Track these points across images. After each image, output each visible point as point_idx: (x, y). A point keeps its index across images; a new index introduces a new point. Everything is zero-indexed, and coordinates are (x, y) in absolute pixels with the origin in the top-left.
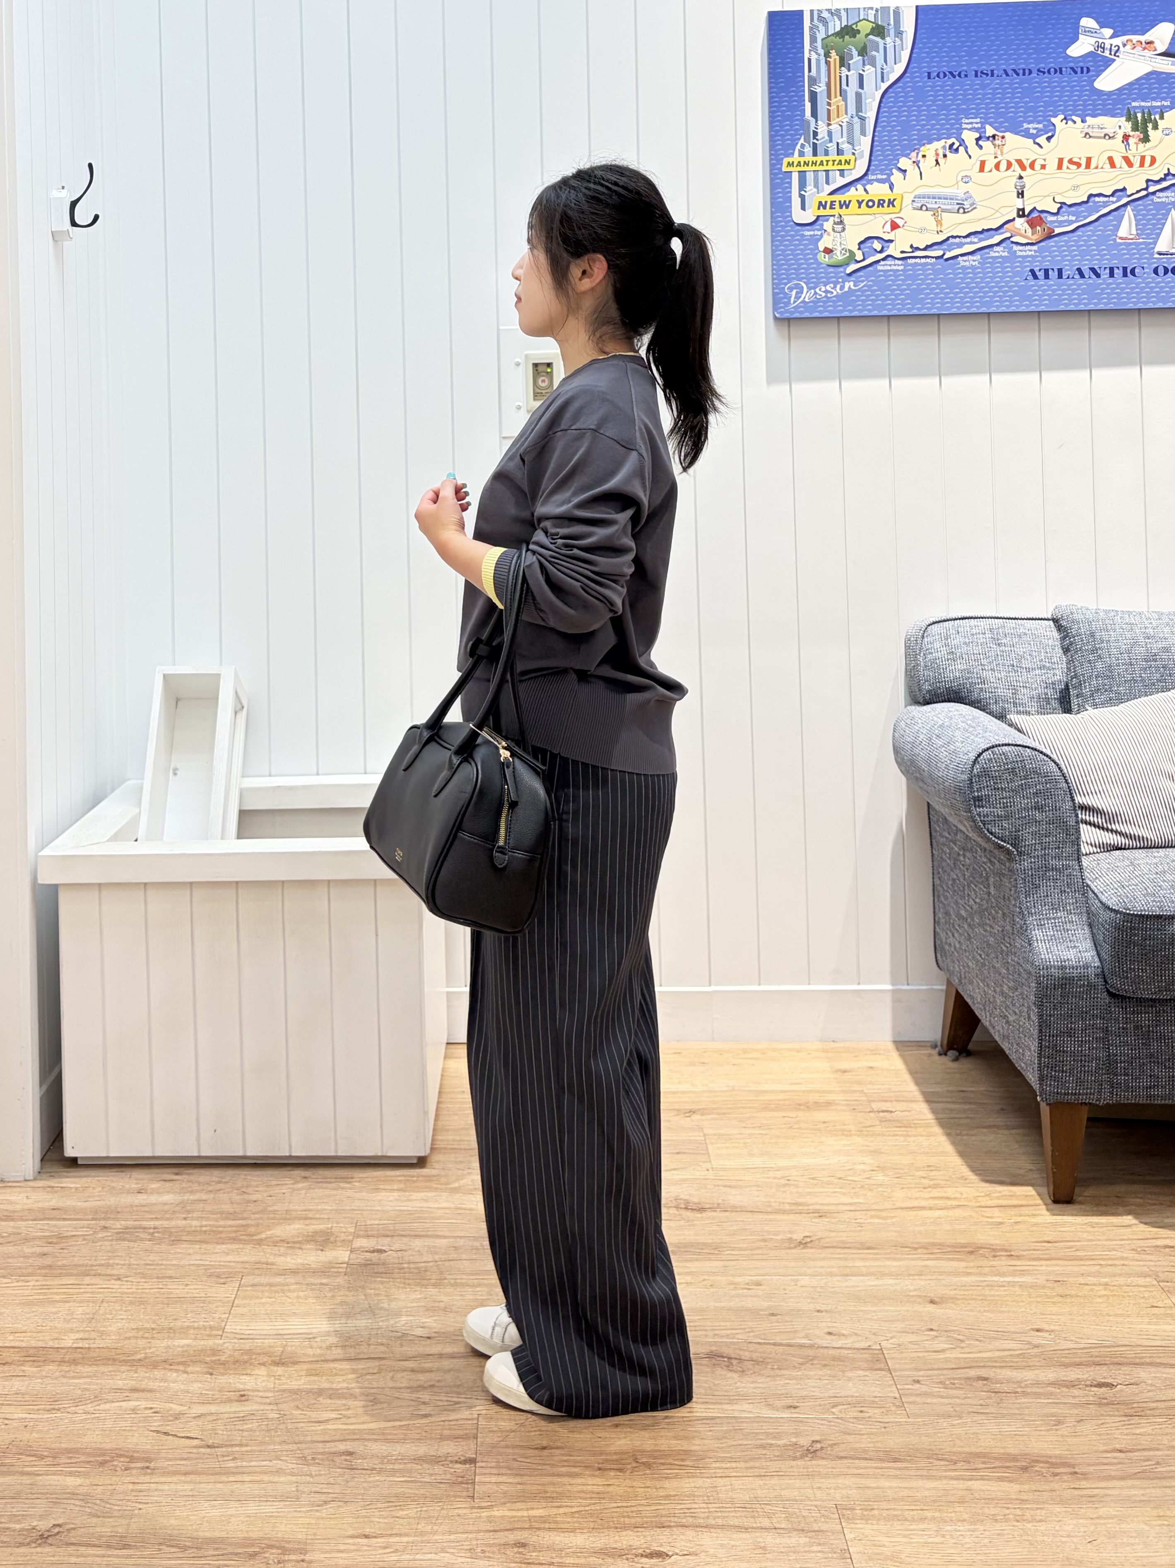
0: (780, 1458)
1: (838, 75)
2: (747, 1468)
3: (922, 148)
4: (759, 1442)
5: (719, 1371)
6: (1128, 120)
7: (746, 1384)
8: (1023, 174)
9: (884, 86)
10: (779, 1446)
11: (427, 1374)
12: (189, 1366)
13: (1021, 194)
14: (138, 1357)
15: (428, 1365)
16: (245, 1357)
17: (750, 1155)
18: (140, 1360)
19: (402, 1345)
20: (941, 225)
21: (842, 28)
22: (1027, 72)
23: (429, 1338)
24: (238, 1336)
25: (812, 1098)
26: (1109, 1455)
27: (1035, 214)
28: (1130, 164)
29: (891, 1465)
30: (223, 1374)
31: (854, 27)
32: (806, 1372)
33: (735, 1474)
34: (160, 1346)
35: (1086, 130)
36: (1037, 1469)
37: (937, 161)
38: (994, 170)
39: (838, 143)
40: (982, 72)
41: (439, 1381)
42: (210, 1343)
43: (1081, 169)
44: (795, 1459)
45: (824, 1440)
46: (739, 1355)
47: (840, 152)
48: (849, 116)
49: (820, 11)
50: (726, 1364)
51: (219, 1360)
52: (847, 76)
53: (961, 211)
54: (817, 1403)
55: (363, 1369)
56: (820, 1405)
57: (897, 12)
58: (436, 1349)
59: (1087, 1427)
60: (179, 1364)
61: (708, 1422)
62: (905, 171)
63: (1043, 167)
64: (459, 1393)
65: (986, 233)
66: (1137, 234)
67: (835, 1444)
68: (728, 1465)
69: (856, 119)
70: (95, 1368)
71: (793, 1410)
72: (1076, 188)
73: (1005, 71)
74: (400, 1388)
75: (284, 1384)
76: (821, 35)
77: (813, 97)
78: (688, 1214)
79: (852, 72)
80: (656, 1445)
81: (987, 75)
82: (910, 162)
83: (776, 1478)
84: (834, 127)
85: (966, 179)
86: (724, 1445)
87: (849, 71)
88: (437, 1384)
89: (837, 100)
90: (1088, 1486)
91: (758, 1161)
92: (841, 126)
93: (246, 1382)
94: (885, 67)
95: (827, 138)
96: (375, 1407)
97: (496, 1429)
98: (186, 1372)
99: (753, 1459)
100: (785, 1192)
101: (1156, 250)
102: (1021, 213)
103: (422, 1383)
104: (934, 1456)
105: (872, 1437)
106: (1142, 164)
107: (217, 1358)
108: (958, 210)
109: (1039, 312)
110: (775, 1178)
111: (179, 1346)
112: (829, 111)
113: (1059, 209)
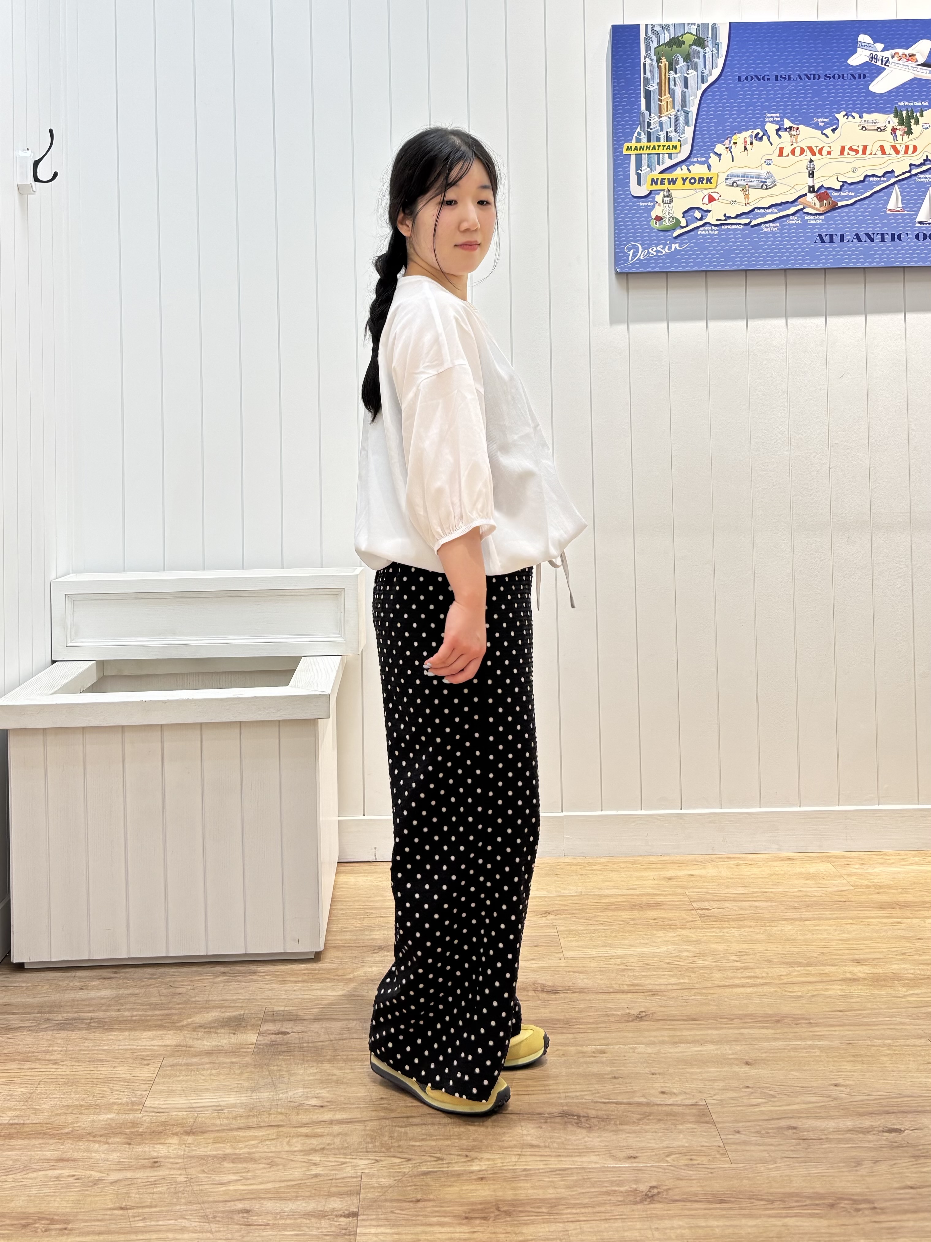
0: (623, 1203)
1: (667, 77)
2: (594, 1213)
3: (734, 137)
4: (604, 1189)
5: (570, 1128)
6: (896, 116)
7: (594, 1139)
8: (813, 158)
9: (704, 86)
10: (622, 1192)
11: (319, 1139)
12: (110, 1137)
13: (811, 175)
14: (66, 1130)
15: (319, 1131)
16: (161, 1128)
17: (596, 946)
18: (67, 1133)
19: (298, 1114)
20: (749, 199)
21: (670, 39)
22: (817, 77)
23: (322, 1107)
24: (156, 1110)
25: (644, 900)
26: (902, 1191)
27: (822, 191)
28: (897, 152)
29: (718, 1206)
30: (140, 1144)
31: (680, 38)
32: (644, 1127)
33: (584, 1219)
34: (86, 1121)
35: (863, 124)
36: (842, 1205)
37: (745, 147)
38: (790, 155)
39: (667, 132)
40: (781, 77)
41: (328, 1144)
42: (131, 1116)
43: (858, 155)
44: (636, 1203)
45: (660, 1186)
46: (587, 1113)
47: (668, 139)
48: (676, 109)
49: (653, 26)
50: (576, 1121)
51: (137, 1131)
52: (675, 78)
53: (764, 187)
54: (654, 1153)
55: (263, 1135)
56: (656, 1155)
57: (714, 27)
58: (327, 1116)
59: (883, 1167)
60: (101, 1136)
61: (560, 1172)
62: (719, 155)
63: (829, 153)
64: (345, 1154)
65: (783, 205)
66: (903, 207)
67: (669, 1189)
68: (578, 1211)
69: (681, 113)
70: (27, 1142)
71: (633, 1160)
72: (854, 170)
73: (799, 75)
74: (295, 1151)
75: (193, 1151)
76: (654, 45)
77: (648, 94)
78: (544, 996)
79: (679, 75)
80: (516, 1195)
81: (785, 79)
82: (724, 147)
83: (619, 1221)
84: (664, 119)
85: (768, 162)
86: (574, 1193)
87: (676, 73)
88: (327, 1147)
89: (666, 97)
90: (886, 1219)
91: (601, 952)
92: (669, 118)
93: (160, 1150)
94: (705, 71)
95: (658, 128)
96: (272, 1169)
97: (376, 1185)
98: (107, 1143)
99: (600, 1204)
100: (624, 975)
101: (918, 219)
102: (811, 189)
103: (314, 1146)
104: (753, 1197)
105: (701, 1181)
106: (906, 152)
107: (136, 1129)
108: (762, 186)
109: (825, 269)
110: (615, 965)
111: (103, 1120)
112: (660, 106)
113: (842, 186)
